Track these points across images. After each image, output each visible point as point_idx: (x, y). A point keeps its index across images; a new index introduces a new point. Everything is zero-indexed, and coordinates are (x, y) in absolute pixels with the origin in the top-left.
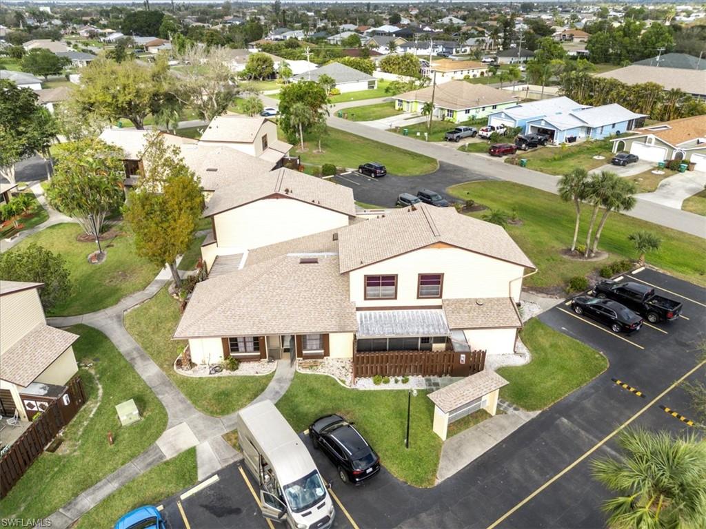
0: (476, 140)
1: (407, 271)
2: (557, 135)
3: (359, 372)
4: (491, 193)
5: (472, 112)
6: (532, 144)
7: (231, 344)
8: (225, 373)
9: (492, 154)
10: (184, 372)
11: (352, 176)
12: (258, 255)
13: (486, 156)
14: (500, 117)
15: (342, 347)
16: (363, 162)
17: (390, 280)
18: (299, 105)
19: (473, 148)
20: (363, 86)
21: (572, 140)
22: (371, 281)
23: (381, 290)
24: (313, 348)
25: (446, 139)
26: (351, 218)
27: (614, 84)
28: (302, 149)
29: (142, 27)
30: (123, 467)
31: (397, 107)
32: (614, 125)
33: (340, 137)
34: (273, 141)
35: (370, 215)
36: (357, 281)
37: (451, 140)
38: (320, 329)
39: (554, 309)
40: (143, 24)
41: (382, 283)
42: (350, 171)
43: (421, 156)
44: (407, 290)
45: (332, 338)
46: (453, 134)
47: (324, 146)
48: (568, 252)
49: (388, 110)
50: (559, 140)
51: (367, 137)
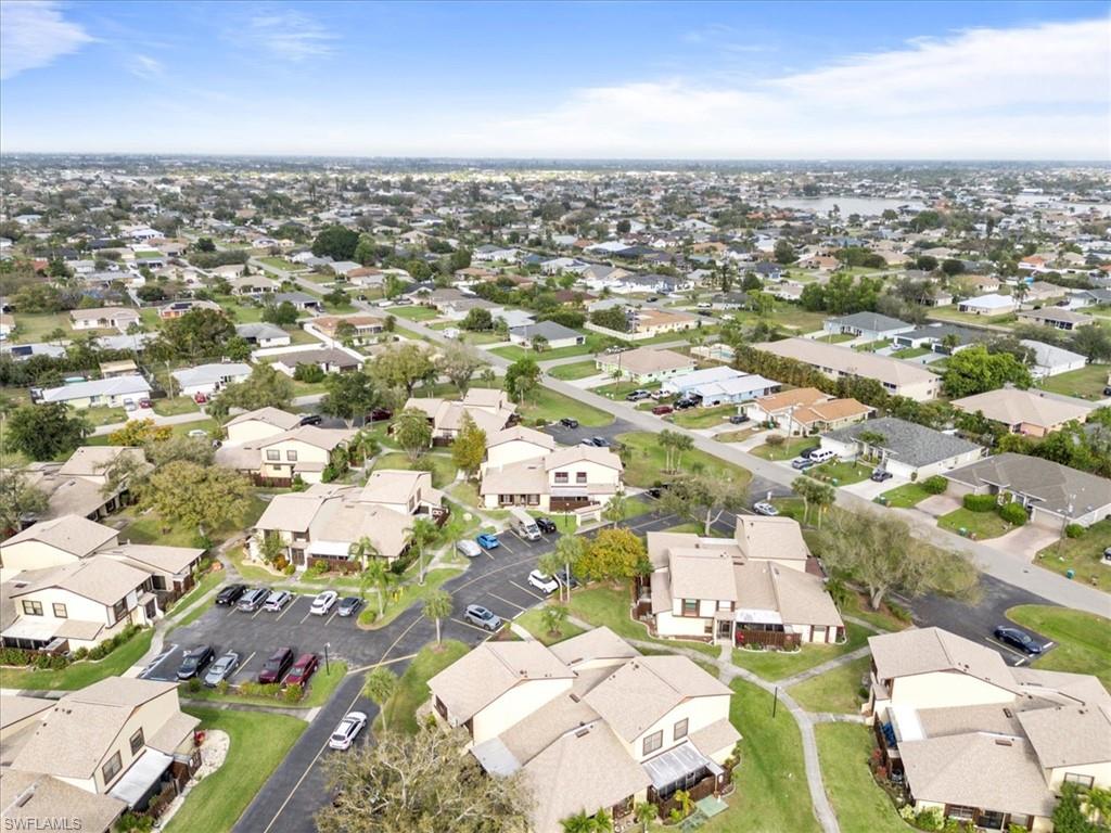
0: (650, 401)
1: (572, 471)
2: (705, 399)
3: (552, 509)
4: (642, 440)
5: (654, 376)
6: (685, 405)
7: (501, 497)
9: (655, 413)
10: (483, 509)
11: (555, 427)
12: (506, 467)
13: (650, 414)
15: (545, 501)
16: (564, 418)
17: (565, 475)
18: (522, 377)
19: (645, 407)
20: (572, 342)
21: (717, 403)
22: (558, 475)
23: (562, 478)
24: (533, 501)
25: (627, 399)
26: (552, 450)
27: (768, 356)
28: (522, 405)
29: (335, 248)
31: (598, 367)
32: (751, 393)
33: (550, 395)
34: (505, 403)
35: (559, 450)
36: (552, 475)
37: (631, 400)
38: (537, 492)
39: (643, 494)
40: (338, 246)
41: (562, 475)
42: (555, 423)
43: (604, 412)
44: (572, 479)
45: (541, 497)
46: (632, 395)
47: (539, 403)
48: (665, 472)
49: (589, 369)
50: (705, 403)
51: (569, 395)
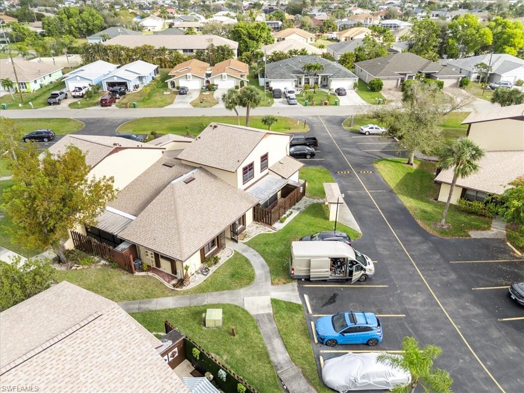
2: (129, 85)
8: (213, 269)
14: (76, 80)
30: (262, 334)
50: (131, 88)
